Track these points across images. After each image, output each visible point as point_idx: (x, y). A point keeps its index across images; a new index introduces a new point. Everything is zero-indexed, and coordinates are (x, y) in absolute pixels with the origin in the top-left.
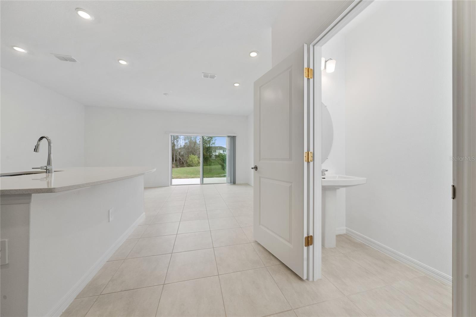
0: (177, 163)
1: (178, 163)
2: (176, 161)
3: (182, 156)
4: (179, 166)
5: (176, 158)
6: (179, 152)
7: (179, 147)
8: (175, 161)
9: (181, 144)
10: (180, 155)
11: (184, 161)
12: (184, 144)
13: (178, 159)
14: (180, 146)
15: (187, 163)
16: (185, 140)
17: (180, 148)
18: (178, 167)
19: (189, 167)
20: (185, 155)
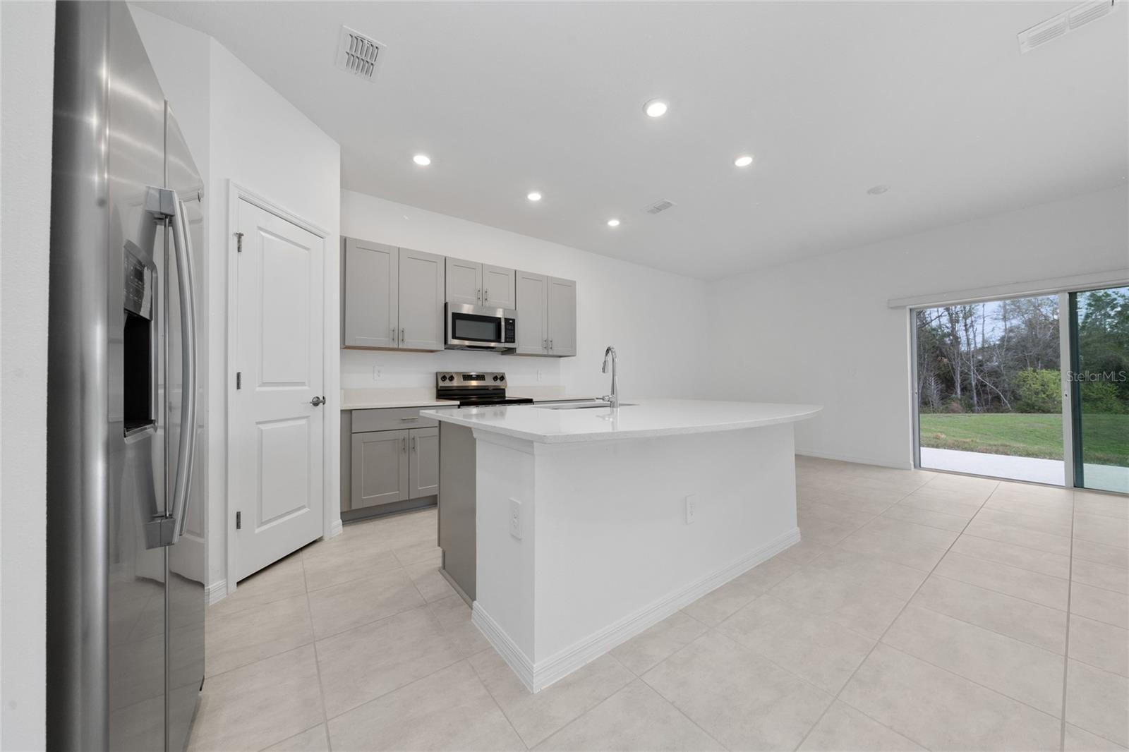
0: (972, 398)
1: (975, 399)
2: (964, 389)
3: (994, 373)
4: (977, 408)
5: (963, 380)
6: (980, 361)
7: (979, 346)
8: (962, 390)
9: (986, 336)
10: (979, 371)
11: (1004, 392)
12: (1003, 334)
13: (974, 384)
14: (984, 341)
15: (1016, 398)
16: (1005, 319)
17: (983, 348)
18: (973, 412)
19: (1026, 412)
20: (1004, 372)
